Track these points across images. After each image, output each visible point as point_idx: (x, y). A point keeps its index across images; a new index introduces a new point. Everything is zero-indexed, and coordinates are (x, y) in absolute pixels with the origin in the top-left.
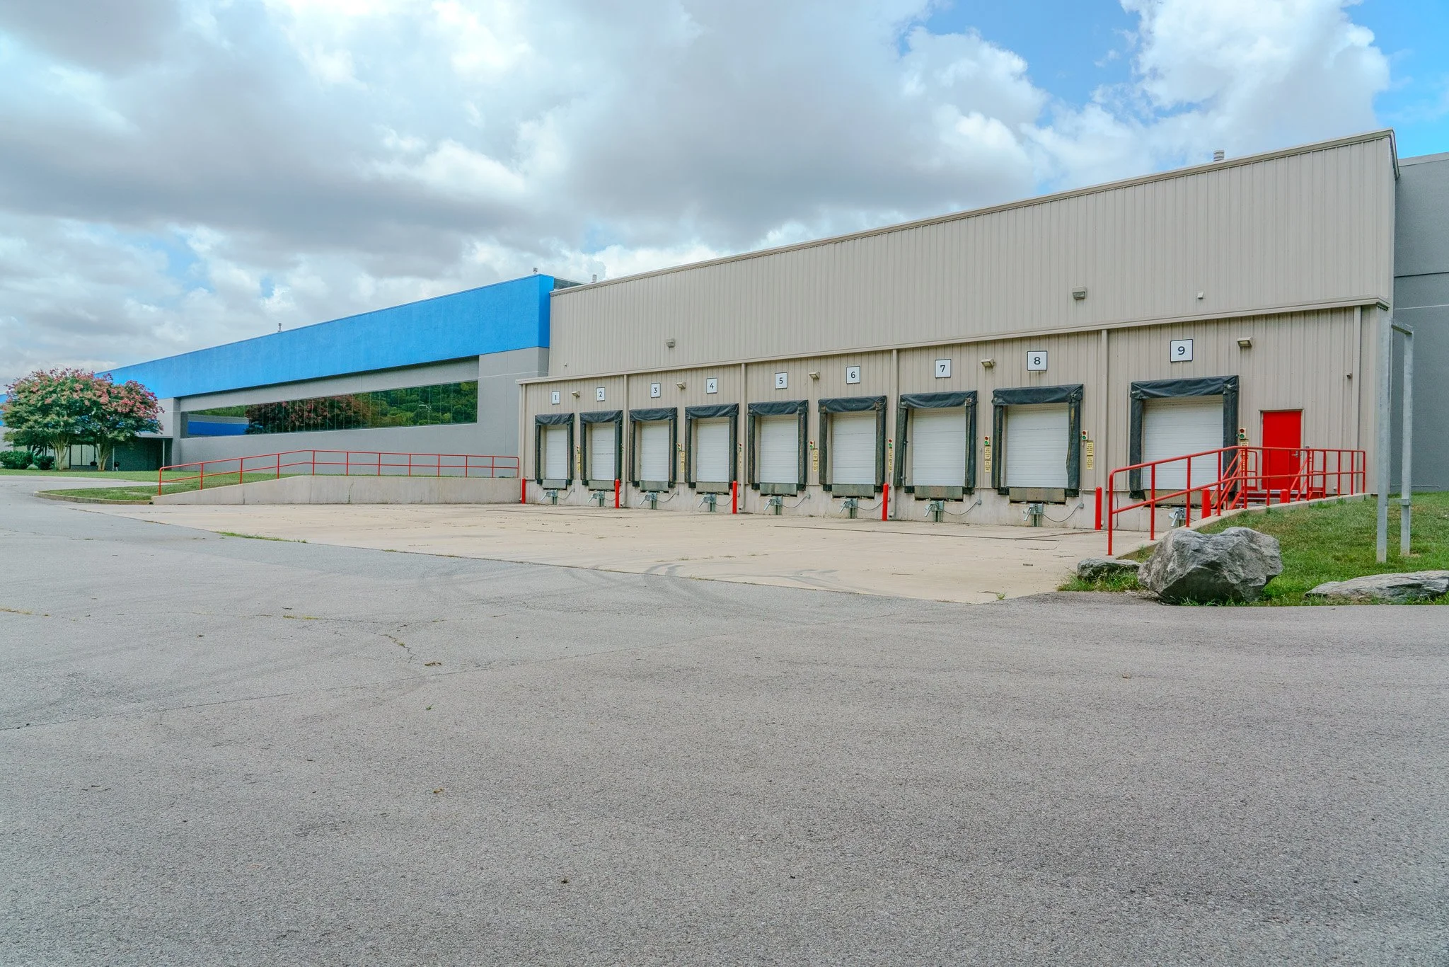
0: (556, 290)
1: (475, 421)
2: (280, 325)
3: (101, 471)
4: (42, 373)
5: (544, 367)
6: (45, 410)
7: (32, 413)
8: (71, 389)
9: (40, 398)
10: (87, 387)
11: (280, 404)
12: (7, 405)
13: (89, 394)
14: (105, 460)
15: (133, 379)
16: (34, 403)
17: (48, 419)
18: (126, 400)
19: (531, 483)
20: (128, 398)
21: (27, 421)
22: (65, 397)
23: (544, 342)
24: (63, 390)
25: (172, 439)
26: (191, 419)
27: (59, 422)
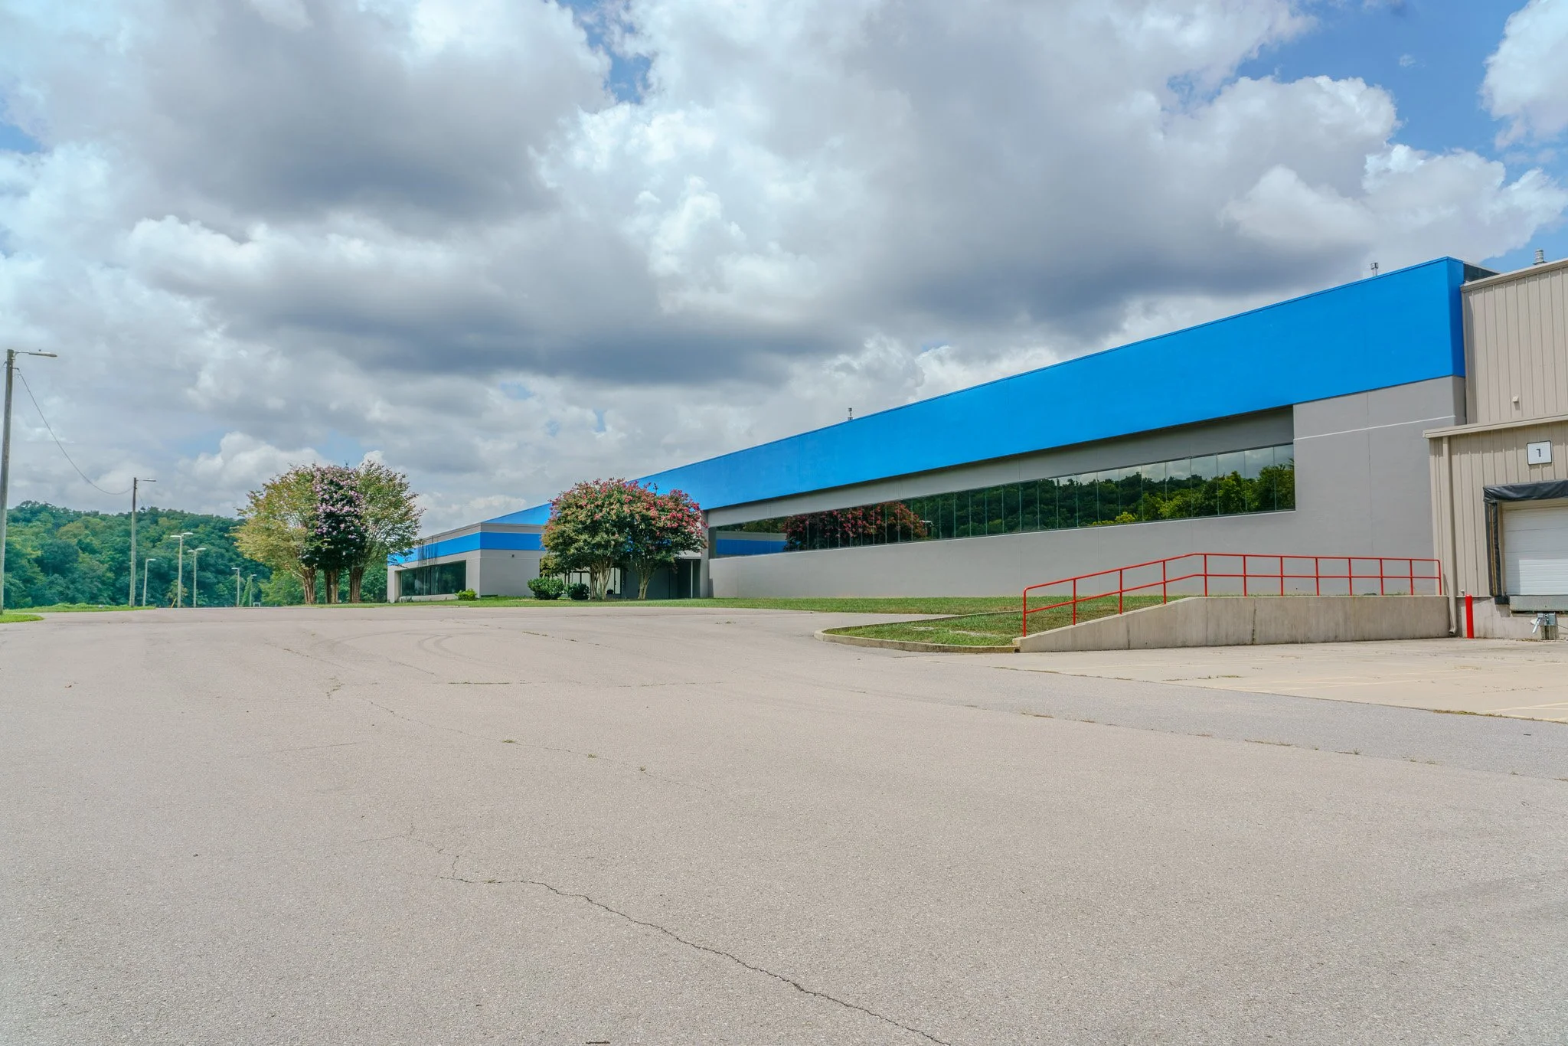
0: (1468, 284)
1: (1293, 507)
2: (851, 410)
3: (643, 600)
4: (587, 484)
5: (1464, 409)
6: (593, 528)
7: (578, 532)
8: (619, 501)
9: (589, 514)
10: (636, 499)
11: (830, 514)
12: (552, 525)
13: (639, 507)
14: (646, 586)
15: (678, 489)
16: (583, 519)
17: (598, 539)
18: (674, 513)
19: (1483, 604)
20: (676, 510)
21: (576, 541)
22: (614, 511)
23: (1461, 367)
24: (611, 504)
25: (700, 560)
26: (721, 536)
27: (609, 541)
